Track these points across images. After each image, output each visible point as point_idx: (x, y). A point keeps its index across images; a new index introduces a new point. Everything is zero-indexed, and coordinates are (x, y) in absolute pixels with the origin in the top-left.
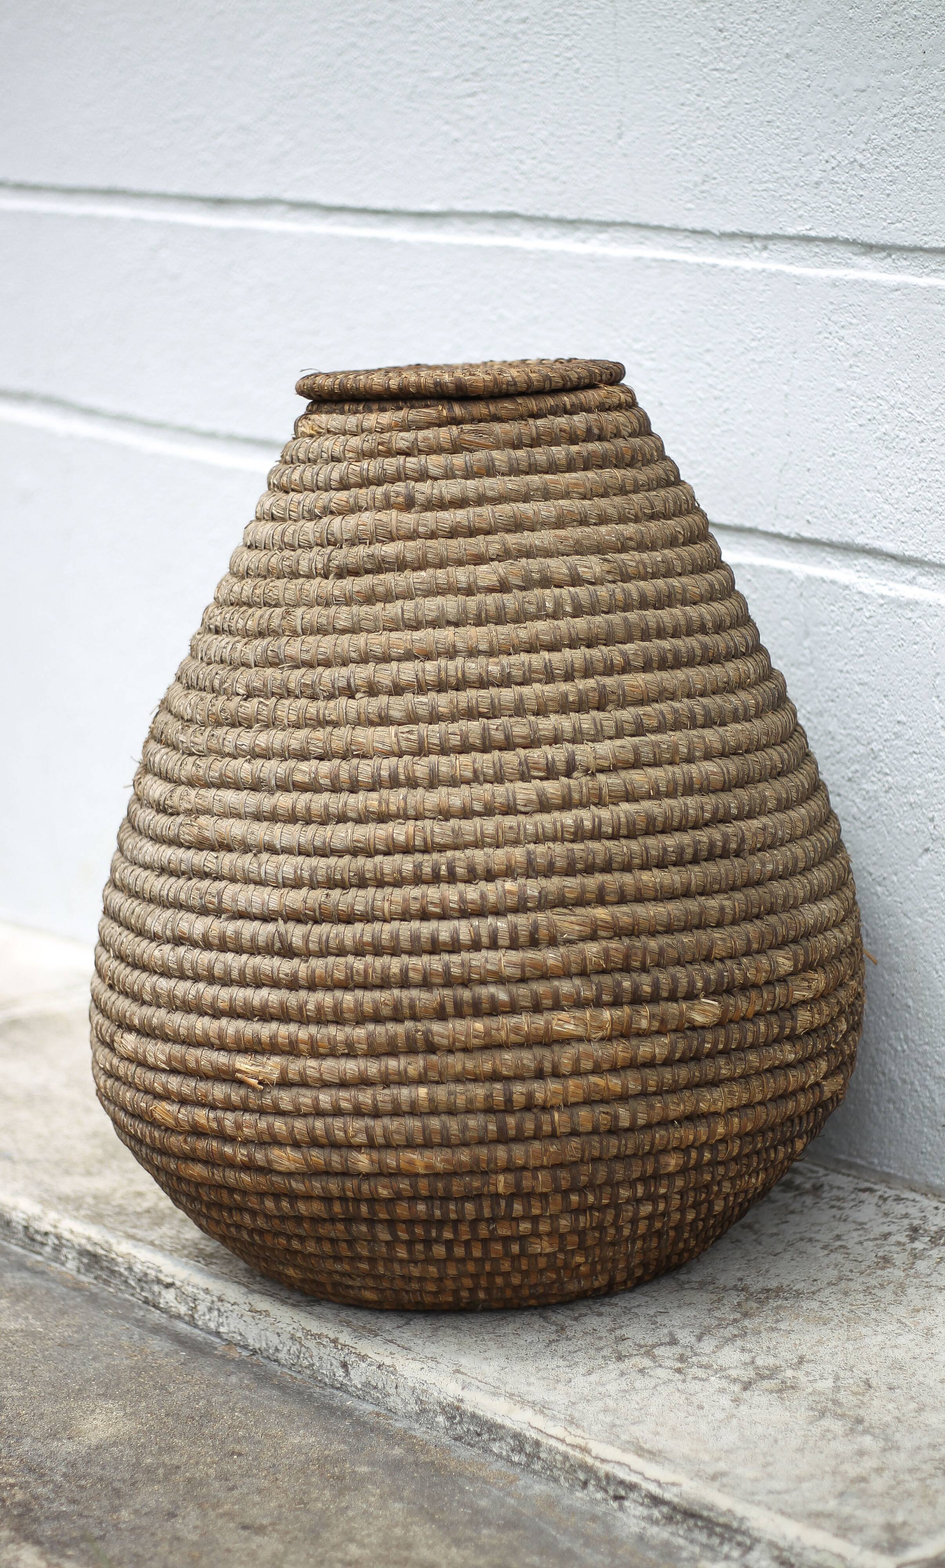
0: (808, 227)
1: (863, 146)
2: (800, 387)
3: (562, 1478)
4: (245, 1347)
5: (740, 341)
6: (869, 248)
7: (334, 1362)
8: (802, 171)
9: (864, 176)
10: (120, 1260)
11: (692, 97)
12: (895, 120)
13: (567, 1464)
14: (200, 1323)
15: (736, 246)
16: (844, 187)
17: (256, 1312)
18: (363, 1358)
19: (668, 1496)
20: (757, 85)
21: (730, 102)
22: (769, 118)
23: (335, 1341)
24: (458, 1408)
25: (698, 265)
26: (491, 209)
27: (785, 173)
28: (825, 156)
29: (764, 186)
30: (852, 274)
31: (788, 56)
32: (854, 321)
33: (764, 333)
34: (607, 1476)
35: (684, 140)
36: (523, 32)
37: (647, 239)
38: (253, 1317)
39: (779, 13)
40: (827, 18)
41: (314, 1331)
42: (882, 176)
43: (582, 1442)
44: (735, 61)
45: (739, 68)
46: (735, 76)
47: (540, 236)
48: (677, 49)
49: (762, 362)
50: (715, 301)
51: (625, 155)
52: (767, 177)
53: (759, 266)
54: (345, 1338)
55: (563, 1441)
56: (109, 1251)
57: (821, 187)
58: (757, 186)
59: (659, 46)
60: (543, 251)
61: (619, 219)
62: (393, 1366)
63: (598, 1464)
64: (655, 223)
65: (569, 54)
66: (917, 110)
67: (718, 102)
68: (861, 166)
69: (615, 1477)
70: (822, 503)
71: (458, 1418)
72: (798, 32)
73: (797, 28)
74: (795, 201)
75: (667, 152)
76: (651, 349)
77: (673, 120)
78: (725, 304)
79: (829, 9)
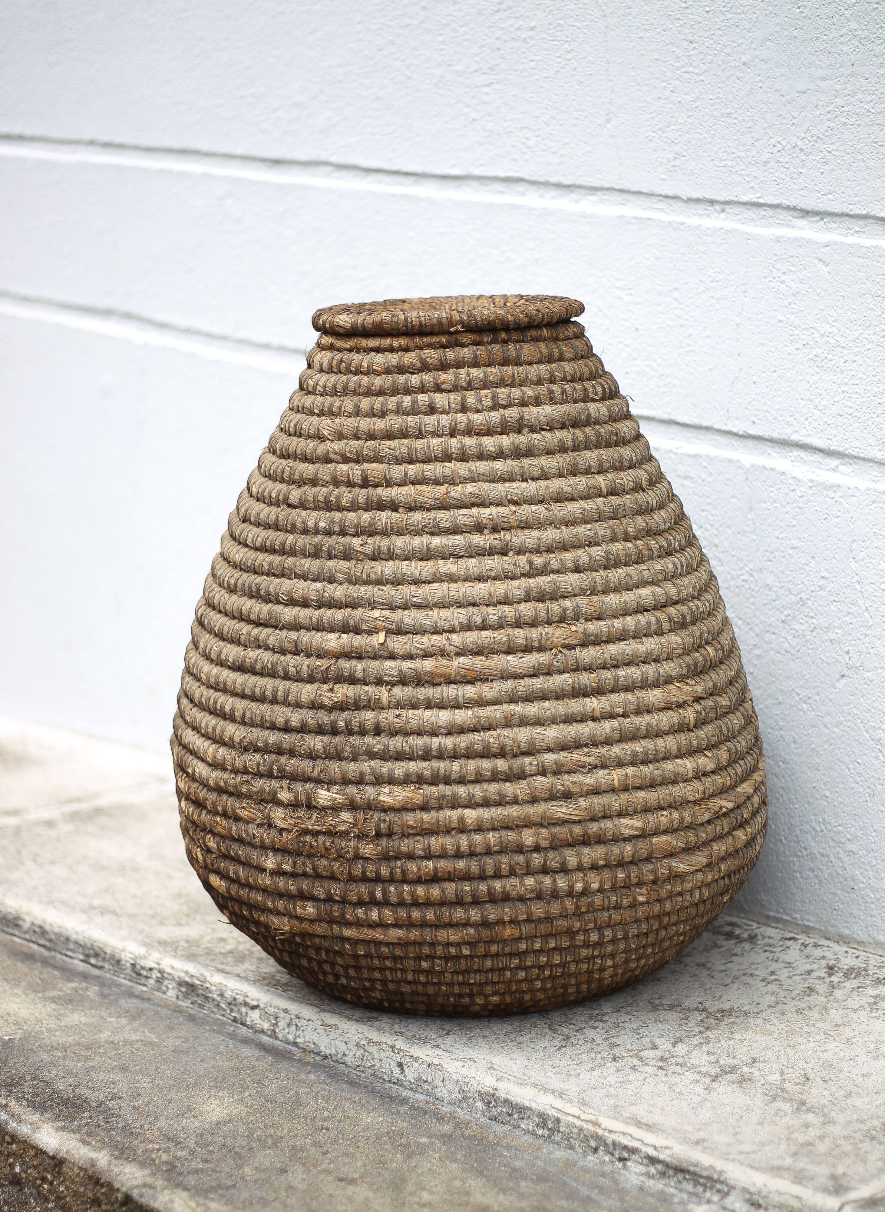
0: (758, 196)
1: (803, 135)
2: (749, 319)
3: (577, 1147)
4: (318, 1053)
5: (702, 282)
6: (806, 213)
7: (392, 1063)
8: (754, 152)
9: (803, 158)
10: (213, 988)
11: (667, 93)
12: (829, 116)
13: (582, 1135)
14: (280, 1036)
15: (700, 209)
16: (787, 165)
17: (328, 1026)
18: (416, 1059)
19: (662, 1157)
20: (719, 85)
21: (698, 98)
22: (728, 111)
23: (392, 1047)
24: (493, 1095)
25: (669, 222)
26: (502, 174)
27: (740, 154)
28: (773, 141)
29: (724, 163)
30: (792, 233)
31: (744, 64)
32: (793, 269)
33: (721, 276)
34: (614, 1143)
35: (660, 126)
36: (532, 38)
37: (628, 201)
38: (325, 1030)
39: (738, 31)
40: (777, 36)
41: (375, 1040)
42: (818, 158)
43: (593, 1119)
44: (702, 66)
45: (706, 71)
46: (702, 78)
47: (541, 196)
48: (656, 55)
49: (719, 299)
50: (682, 251)
51: (612, 136)
52: (726, 156)
53: (718, 225)
54: (400, 1044)
55: (578, 1118)
56: (205, 981)
57: (769, 165)
58: (717, 163)
59: (642, 52)
60: (544, 209)
61: (606, 185)
62: (440, 1064)
63: (606, 1134)
64: (635, 189)
65: (569, 56)
66: (846, 109)
67: (688, 97)
68: (801, 150)
69: (620, 1144)
70: (765, 408)
71: (493, 1103)
72: (753, 46)
73: (752, 43)
74: (748, 175)
75: (646, 135)
76: (630, 287)
77: (651, 110)
78: (690, 253)
79: (778, 29)
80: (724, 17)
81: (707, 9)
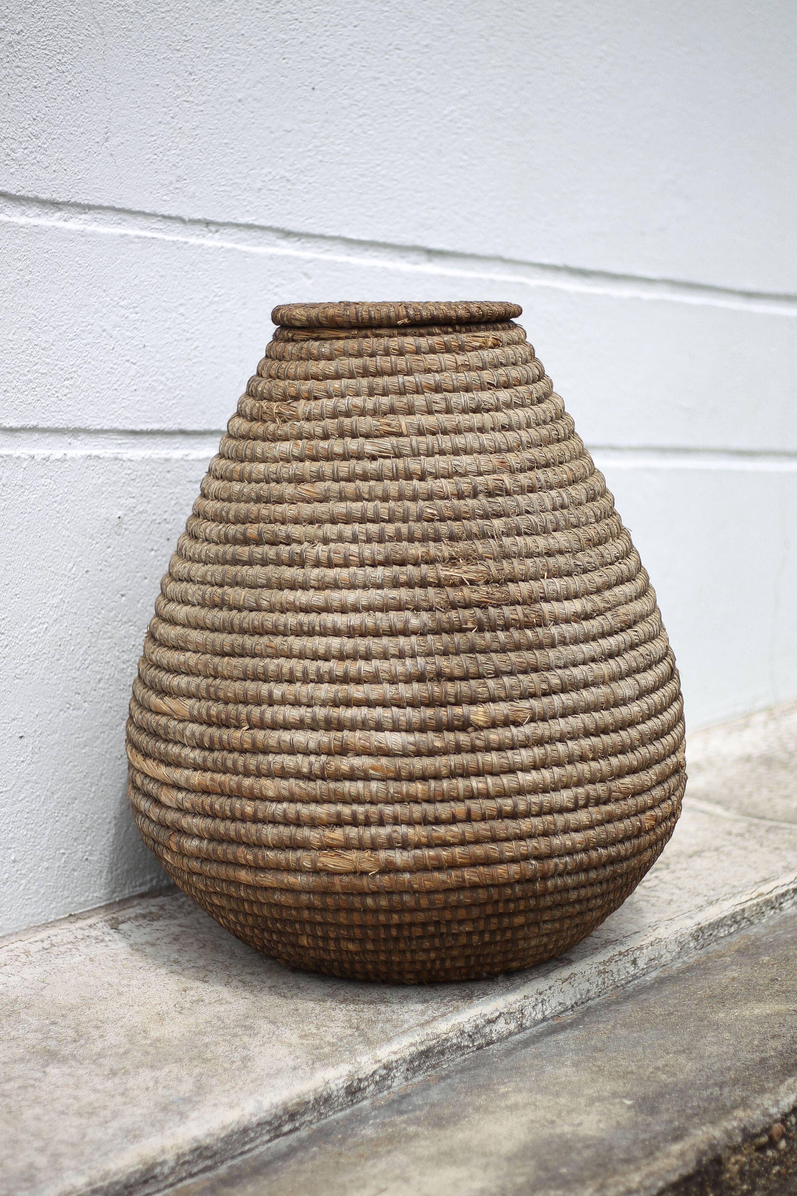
0: (254, 218)
1: (289, 168)
2: (249, 328)
5: (206, 297)
8: (248, 180)
11: (169, 119)
12: (309, 153)
15: (198, 229)
17: (566, 980)
18: (640, 948)
20: (217, 117)
21: (197, 126)
22: (225, 141)
23: (620, 954)
24: (700, 929)
25: (173, 242)
27: (237, 181)
28: (265, 171)
29: (223, 188)
31: (240, 101)
32: (284, 282)
33: (223, 291)
34: (776, 899)
35: (161, 149)
37: (125, 221)
38: (568, 984)
39: (234, 70)
41: (606, 959)
42: (301, 188)
43: (757, 894)
44: (201, 97)
45: (204, 102)
46: (201, 108)
48: (157, 81)
49: (222, 312)
50: (186, 269)
51: (112, 155)
53: (219, 244)
57: (262, 192)
58: (216, 188)
61: (106, 204)
65: (63, 68)
66: (322, 149)
72: (247, 86)
73: (246, 83)
77: (153, 133)
78: (194, 271)
79: (268, 74)
80: (220, 56)
81: (206, 46)
